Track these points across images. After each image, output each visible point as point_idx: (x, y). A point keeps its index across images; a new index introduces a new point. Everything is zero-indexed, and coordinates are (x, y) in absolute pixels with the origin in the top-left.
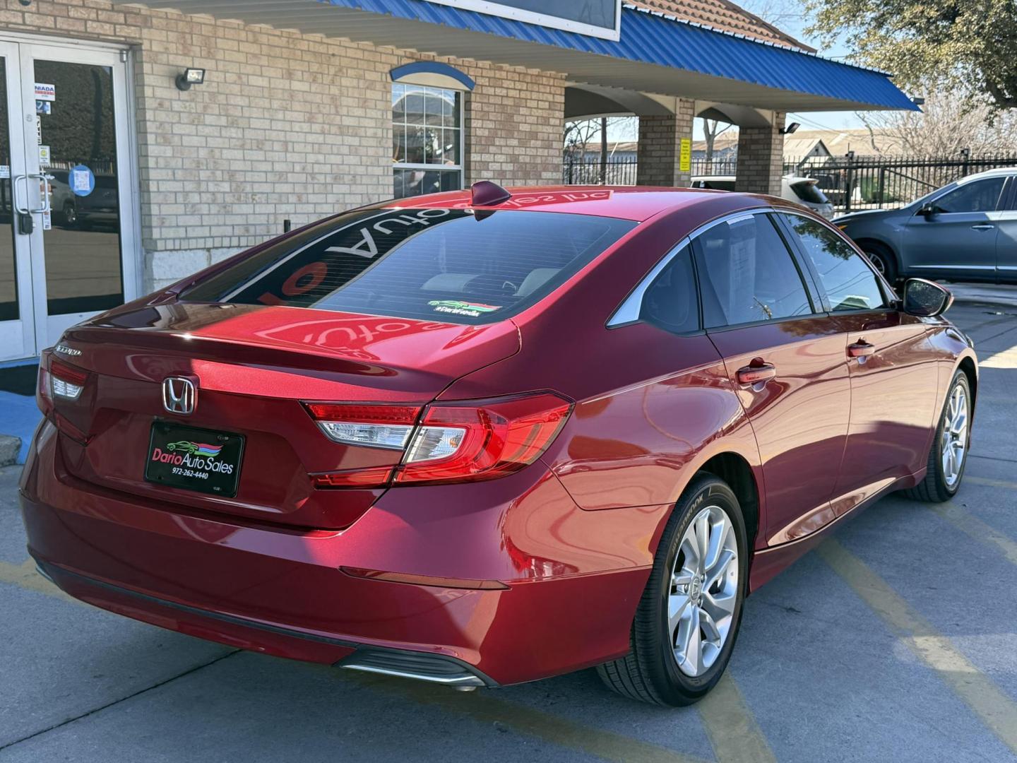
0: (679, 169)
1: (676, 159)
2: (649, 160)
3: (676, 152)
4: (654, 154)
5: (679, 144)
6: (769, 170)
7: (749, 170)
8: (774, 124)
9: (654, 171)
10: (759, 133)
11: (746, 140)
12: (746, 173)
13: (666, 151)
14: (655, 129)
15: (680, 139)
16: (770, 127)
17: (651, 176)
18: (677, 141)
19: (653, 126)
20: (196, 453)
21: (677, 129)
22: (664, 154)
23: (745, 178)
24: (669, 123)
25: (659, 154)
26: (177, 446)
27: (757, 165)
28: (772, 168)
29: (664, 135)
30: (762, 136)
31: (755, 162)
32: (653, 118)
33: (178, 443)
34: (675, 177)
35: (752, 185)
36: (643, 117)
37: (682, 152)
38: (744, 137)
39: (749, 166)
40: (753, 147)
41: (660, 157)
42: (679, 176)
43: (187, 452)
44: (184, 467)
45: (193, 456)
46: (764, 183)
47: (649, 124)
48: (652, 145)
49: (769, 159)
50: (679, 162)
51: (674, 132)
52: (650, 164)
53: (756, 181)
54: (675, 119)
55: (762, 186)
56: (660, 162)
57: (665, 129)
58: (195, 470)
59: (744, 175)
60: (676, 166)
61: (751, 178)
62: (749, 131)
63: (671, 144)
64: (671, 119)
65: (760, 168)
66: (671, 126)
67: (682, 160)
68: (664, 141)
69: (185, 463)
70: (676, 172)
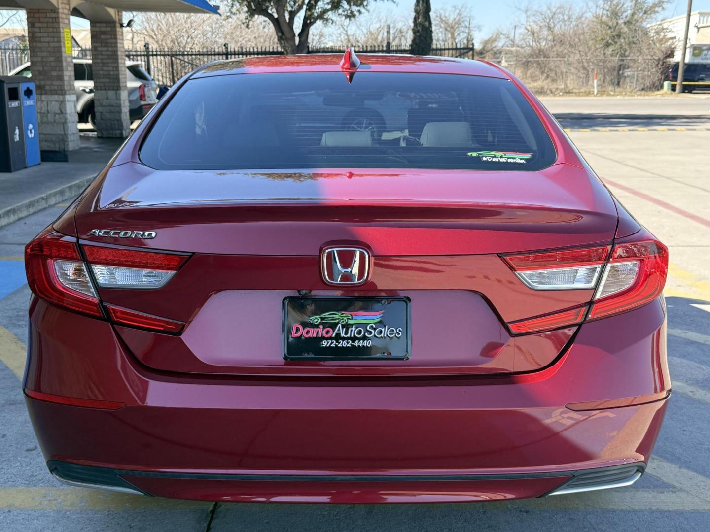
0: (65, 52)
1: (62, 44)
2: (39, 45)
3: (62, 39)
4: (42, 40)
5: (63, 33)
6: (117, 55)
7: (102, 55)
8: (117, 20)
9: (45, 54)
10: (106, 27)
11: (96, 31)
12: (100, 57)
13: (53, 37)
14: (42, 20)
15: (63, 28)
16: (114, 22)
17: (43, 57)
18: (62, 30)
19: (39, 18)
20: (350, 322)
21: (61, 20)
22: (52, 40)
23: (99, 61)
24: (53, 15)
25: (47, 39)
26: (322, 319)
27: (108, 51)
28: (119, 53)
29: (50, 25)
30: (109, 29)
31: (105, 49)
32: (39, 11)
33: (323, 315)
34: (63, 59)
35: (105, 67)
36: (29, 9)
37: (66, 38)
38: (95, 29)
39: (101, 51)
40: (102, 37)
41: (49, 42)
42: (66, 58)
43: (338, 323)
44: (338, 338)
45: (347, 326)
46: (115, 65)
47: (36, 15)
48: (40, 32)
49: (116, 47)
50: (64, 47)
51: (59, 23)
52: (41, 48)
53: (108, 63)
54: (58, 13)
55: (113, 67)
56: (49, 47)
57: (50, 20)
58: (354, 339)
59: (98, 59)
60: (63, 49)
61: (104, 61)
62: (98, 25)
63: (57, 32)
64: (55, 12)
65: (110, 53)
66: (55, 18)
67: (66, 45)
68: (51, 30)
69: (338, 335)
70: (64, 55)
